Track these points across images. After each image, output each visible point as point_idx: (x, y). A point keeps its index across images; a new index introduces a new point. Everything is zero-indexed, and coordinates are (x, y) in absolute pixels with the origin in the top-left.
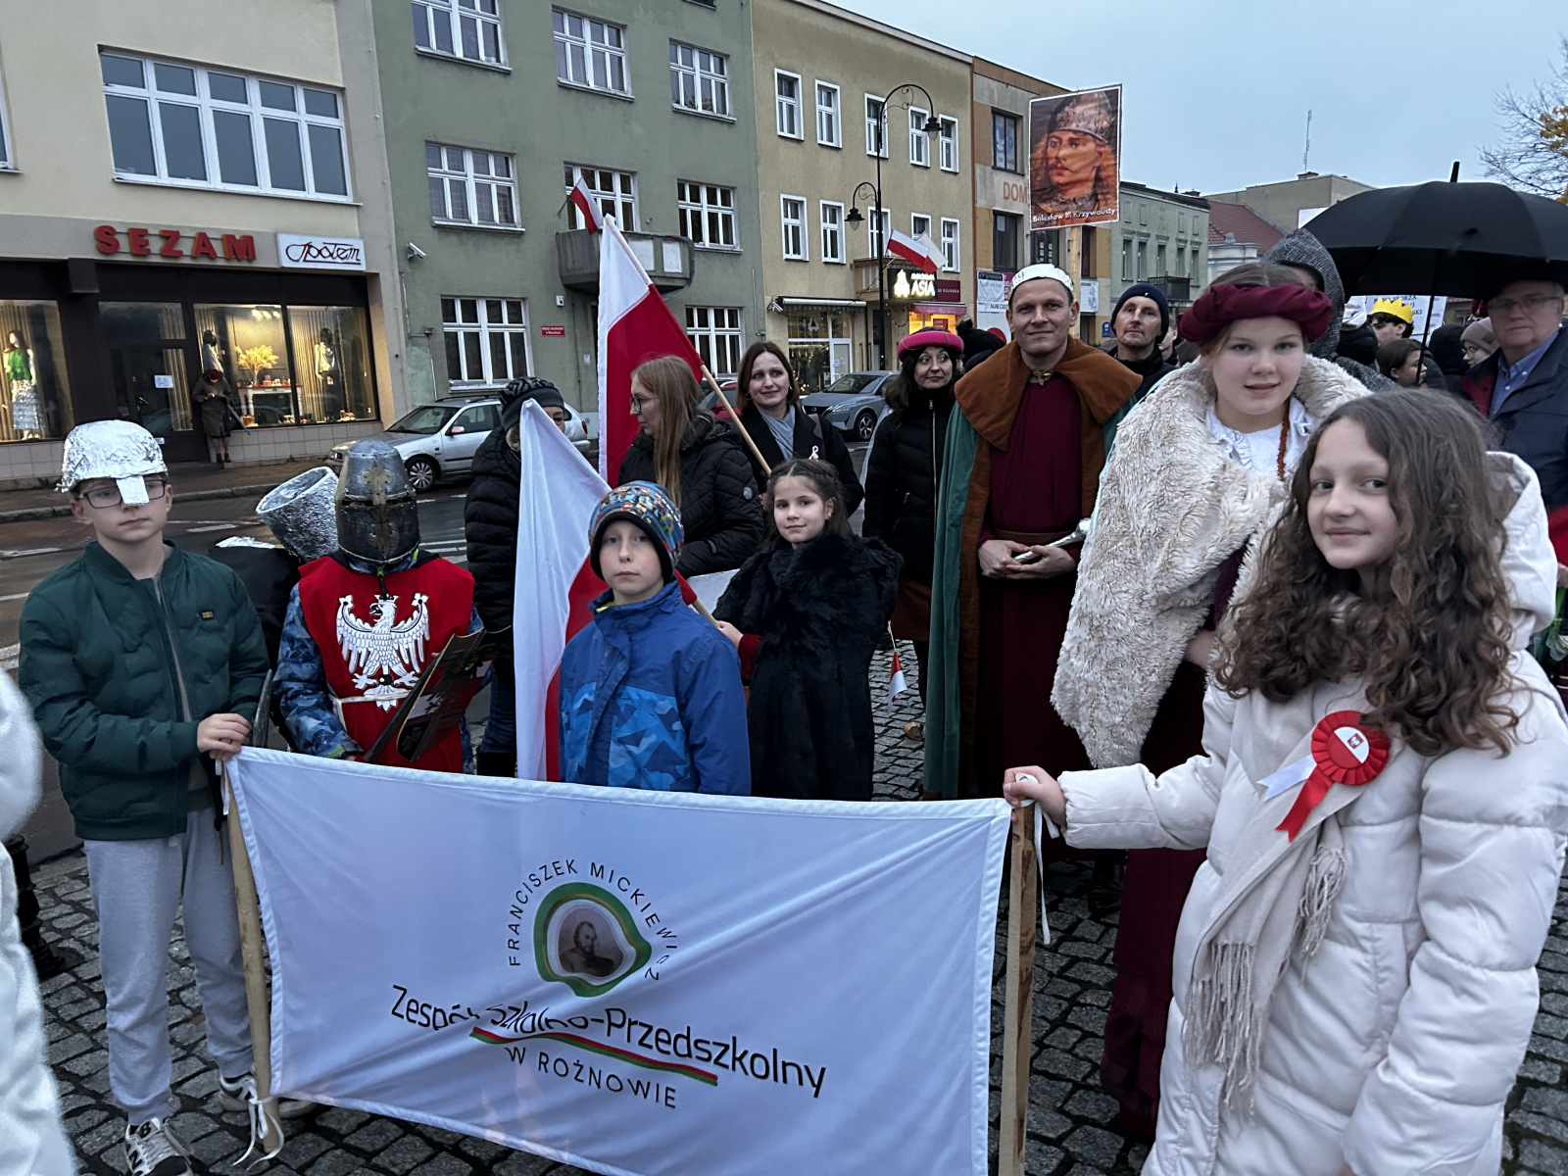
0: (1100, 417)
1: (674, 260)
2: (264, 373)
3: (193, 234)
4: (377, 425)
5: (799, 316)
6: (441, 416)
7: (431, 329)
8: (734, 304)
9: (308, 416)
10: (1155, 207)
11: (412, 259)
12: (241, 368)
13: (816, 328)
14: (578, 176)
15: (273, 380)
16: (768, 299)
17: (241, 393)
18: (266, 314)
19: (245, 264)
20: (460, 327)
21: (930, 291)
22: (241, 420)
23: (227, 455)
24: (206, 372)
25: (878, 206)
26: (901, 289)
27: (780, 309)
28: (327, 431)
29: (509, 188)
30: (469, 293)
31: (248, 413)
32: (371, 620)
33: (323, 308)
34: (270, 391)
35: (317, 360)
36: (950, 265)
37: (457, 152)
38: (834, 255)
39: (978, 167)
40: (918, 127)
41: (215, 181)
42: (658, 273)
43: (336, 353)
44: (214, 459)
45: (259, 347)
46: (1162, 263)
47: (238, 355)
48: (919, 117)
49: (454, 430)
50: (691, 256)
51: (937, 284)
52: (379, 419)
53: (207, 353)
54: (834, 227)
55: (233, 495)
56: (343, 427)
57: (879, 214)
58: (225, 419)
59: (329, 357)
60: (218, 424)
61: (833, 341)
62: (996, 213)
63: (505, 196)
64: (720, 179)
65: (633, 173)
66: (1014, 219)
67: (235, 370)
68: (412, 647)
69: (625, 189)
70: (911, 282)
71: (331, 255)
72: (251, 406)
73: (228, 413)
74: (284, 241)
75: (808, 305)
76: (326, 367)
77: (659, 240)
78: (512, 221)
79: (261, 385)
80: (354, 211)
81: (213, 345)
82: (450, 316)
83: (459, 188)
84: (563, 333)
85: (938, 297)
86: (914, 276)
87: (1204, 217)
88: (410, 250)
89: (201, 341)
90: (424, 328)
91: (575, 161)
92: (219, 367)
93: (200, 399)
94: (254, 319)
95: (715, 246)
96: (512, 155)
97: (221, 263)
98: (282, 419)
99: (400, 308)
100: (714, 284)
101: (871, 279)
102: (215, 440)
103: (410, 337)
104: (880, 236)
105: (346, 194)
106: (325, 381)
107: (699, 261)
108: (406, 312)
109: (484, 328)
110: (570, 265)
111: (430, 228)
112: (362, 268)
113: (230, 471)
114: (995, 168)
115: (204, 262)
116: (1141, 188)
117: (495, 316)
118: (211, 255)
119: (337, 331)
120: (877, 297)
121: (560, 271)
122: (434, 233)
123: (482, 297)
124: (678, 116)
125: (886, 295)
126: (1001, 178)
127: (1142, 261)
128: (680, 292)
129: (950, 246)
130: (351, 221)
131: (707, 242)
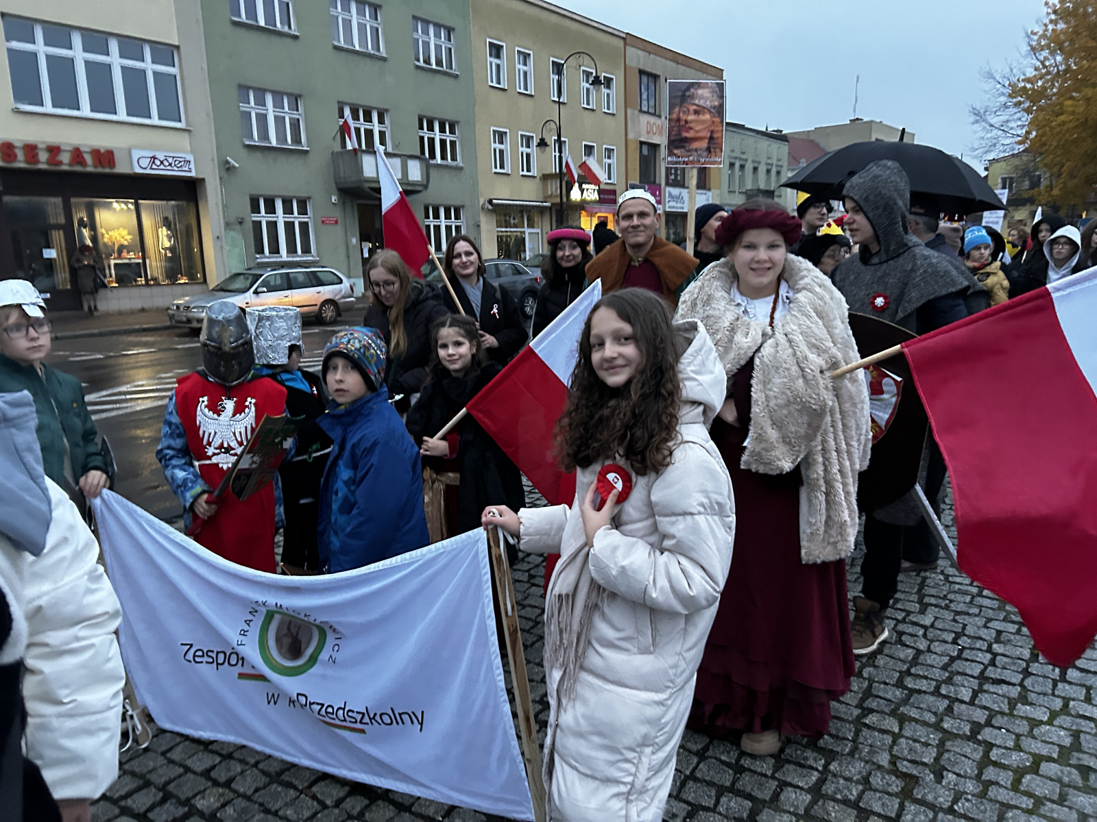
0: (672, 287)
1: (415, 172)
2: (121, 248)
3: (70, 148)
4: (204, 286)
5: (504, 213)
6: (250, 280)
7: (243, 219)
8: (458, 203)
9: (154, 279)
10: (751, 140)
11: (228, 169)
12: (105, 245)
13: (516, 221)
14: (347, 112)
15: (128, 253)
16: (482, 201)
17: (106, 262)
18: (123, 206)
19: (107, 170)
20: (263, 218)
21: (595, 196)
22: (106, 281)
23: (95, 307)
24: (80, 248)
25: (559, 136)
26: (575, 195)
27: (490, 207)
28: (168, 290)
29: (298, 120)
30: (270, 193)
31: (111, 276)
32: (218, 413)
33: (165, 202)
34: (127, 261)
35: (161, 240)
36: (609, 178)
37: (260, 93)
38: (529, 170)
39: (629, 111)
40: (587, 81)
41: (86, 110)
42: (404, 181)
43: (174, 234)
44: (86, 308)
45: (118, 229)
46: (755, 179)
47: (103, 235)
48: (588, 74)
49: (260, 289)
50: (427, 169)
51: (600, 192)
52: (205, 281)
53: (80, 233)
54: (529, 150)
55: (101, 335)
56: (180, 287)
57: (560, 143)
58: (95, 280)
59: (169, 238)
60: (88, 283)
61: (527, 231)
62: (642, 143)
63: (295, 125)
64: (449, 115)
65: (387, 110)
66: (654, 147)
67: (101, 245)
68: (243, 431)
69: (381, 121)
70: (582, 191)
71: (170, 165)
72: (113, 272)
73: (97, 276)
74: (136, 154)
75: (510, 205)
76: (167, 244)
77: (405, 158)
78: (300, 142)
79: (119, 257)
80: (186, 135)
81: (85, 227)
82: (256, 209)
83: (262, 119)
84: (336, 222)
85: (601, 201)
86: (584, 186)
87: (784, 148)
88: (227, 162)
89: (76, 225)
90: (237, 218)
91: (346, 100)
92: (89, 243)
93: (77, 265)
94: (115, 209)
95: (444, 162)
96: (300, 96)
97: (90, 169)
98: (136, 281)
99: (220, 204)
100: (443, 189)
101: (554, 187)
102: (87, 296)
103: (228, 225)
104: (560, 158)
105: (180, 121)
106: (166, 254)
107: (434, 174)
108: (225, 206)
109: (280, 218)
110: (342, 175)
111: (241, 146)
112: (193, 174)
113: (99, 317)
114: (641, 111)
115: (78, 168)
116: (742, 127)
117: (288, 210)
118: (82, 162)
119: (174, 219)
120: (558, 200)
121: (335, 178)
122: (244, 152)
123: (279, 196)
124: (419, 71)
125: (565, 199)
126: (645, 119)
127: (742, 178)
128: (420, 195)
129: (609, 165)
130: (184, 140)
131: (439, 160)
